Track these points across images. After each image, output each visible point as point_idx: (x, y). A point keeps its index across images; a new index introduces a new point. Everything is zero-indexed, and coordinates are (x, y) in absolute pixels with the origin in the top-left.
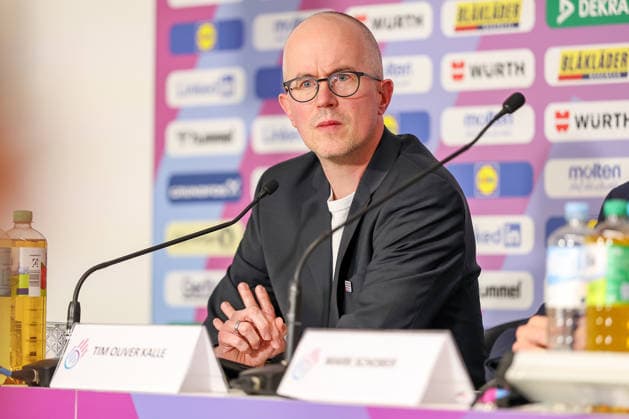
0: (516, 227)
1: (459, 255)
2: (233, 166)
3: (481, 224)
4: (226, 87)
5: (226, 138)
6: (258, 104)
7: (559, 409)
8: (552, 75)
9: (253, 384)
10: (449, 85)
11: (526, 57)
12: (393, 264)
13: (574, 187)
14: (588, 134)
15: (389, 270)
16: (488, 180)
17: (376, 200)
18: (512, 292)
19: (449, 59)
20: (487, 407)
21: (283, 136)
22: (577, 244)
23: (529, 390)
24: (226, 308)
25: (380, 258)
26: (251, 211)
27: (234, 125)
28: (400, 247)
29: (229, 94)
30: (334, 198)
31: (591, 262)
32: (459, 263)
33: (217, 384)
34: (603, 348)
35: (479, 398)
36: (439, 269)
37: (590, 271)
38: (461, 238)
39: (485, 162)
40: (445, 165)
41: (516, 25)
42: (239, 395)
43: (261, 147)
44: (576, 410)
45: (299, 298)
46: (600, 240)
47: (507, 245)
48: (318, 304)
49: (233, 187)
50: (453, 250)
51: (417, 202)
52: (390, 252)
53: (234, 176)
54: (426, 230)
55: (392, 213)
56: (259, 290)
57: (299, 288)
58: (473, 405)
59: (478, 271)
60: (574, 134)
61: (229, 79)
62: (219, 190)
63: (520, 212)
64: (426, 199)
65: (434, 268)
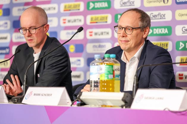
0: (79, 60)
1: (66, 68)
2: (8, 45)
3: (72, 60)
4: (6, 25)
5: (6, 38)
6: (14, 30)
7: (93, 106)
8: (88, 22)
9: (15, 100)
10: (62, 25)
11: (81, 17)
12: (50, 70)
13: (94, 50)
14: (98, 37)
15: (49, 72)
16: (72, 49)
17: (46, 54)
18: (78, 77)
19: (62, 18)
20: (75, 106)
21: (20, 38)
22: (97, 65)
23: (85, 102)
24: (7, 81)
25: (47, 68)
26: (14, 57)
27: (8, 35)
28: (52, 66)
29: (6, 27)
30: (35, 53)
31: (101, 69)
32: (66, 70)
33: (6, 101)
34: (104, 91)
35: (73, 104)
36: (62, 71)
37: (101, 72)
38: (67, 63)
39: (72, 44)
40: (63, 45)
41: (79, 10)
42: (11, 103)
43: (14, 40)
44: (97, 106)
45: (27, 79)
46: (103, 64)
47: (77, 65)
48: (30, 80)
49: (7, 50)
50: (65, 67)
51: (56, 55)
52: (49, 67)
53: (8, 48)
54: (58, 61)
55: (50, 57)
56: (16, 76)
57: (27, 76)
58: (71, 105)
59: (71, 72)
60: (94, 37)
61: (6, 23)
62: (4, 51)
63: (80, 56)
64: (58, 54)
65: (61, 71)
